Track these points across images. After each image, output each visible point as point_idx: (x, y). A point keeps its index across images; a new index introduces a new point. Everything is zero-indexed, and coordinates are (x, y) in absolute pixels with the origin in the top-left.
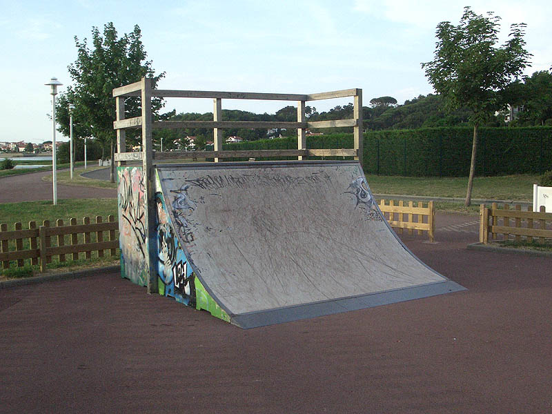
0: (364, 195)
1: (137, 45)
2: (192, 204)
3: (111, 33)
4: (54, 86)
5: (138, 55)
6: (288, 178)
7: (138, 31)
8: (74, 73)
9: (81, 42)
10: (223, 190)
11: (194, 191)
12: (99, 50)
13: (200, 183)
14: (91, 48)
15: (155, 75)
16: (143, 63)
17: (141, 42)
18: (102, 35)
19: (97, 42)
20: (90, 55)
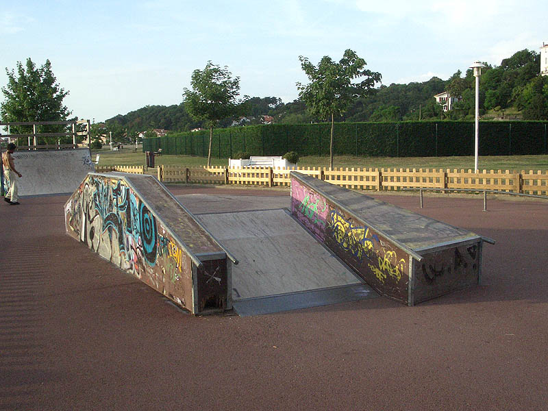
0: (88, 161)
1: (49, 73)
3: (30, 64)
5: (50, 79)
7: (48, 64)
8: (6, 93)
9: (10, 72)
10: (27, 160)
12: (23, 77)
14: (17, 76)
15: (64, 92)
16: (53, 86)
17: (51, 71)
18: (25, 68)
19: (21, 71)
20: (17, 80)
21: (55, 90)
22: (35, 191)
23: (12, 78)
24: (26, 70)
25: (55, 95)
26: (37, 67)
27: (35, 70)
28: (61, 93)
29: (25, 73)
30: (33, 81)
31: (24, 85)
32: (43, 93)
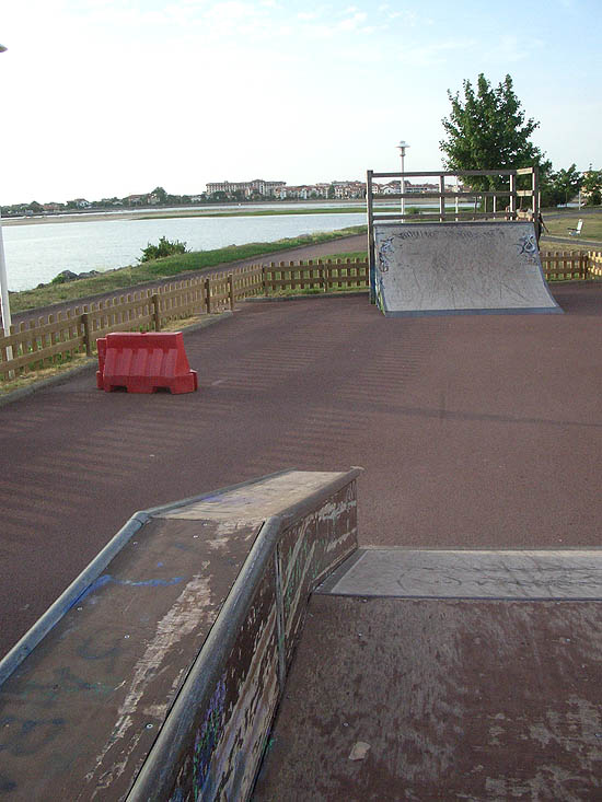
0: (529, 247)
1: (509, 95)
2: (393, 249)
3: (483, 84)
4: (403, 148)
5: (512, 105)
6: (469, 234)
7: (509, 81)
8: (448, 126)
9: (454, 95)
10: (418, 241)
11: (397, 241)
12: (472, 103)
13: (402, 236)
14: (463, 101)
16: (516, 115)
17: (512, 93)
18: (476, 88)
19: (469, 94)
20: (463, 108)
21: (518, 121)
22: (420, 304)
23: (456, 106)
24: (476, 93)
25: (518, 129)
26: (493, 86)
27: (489, 90)
28: (530, 125)
29: (476, 97)
30: (486, 108)
31: (473, 114)
32: (499, 126)
